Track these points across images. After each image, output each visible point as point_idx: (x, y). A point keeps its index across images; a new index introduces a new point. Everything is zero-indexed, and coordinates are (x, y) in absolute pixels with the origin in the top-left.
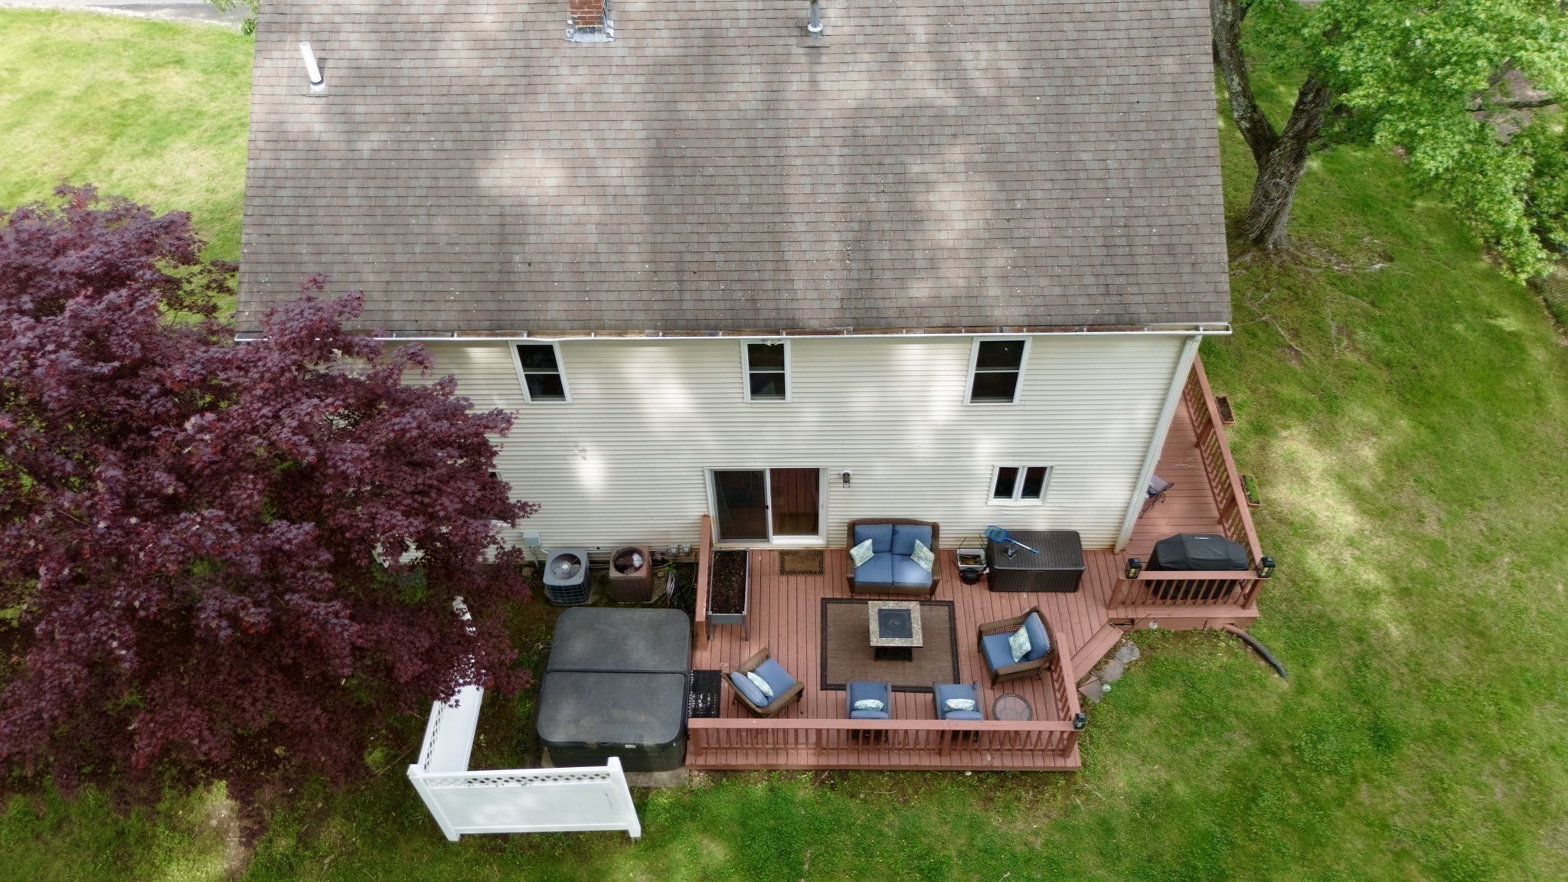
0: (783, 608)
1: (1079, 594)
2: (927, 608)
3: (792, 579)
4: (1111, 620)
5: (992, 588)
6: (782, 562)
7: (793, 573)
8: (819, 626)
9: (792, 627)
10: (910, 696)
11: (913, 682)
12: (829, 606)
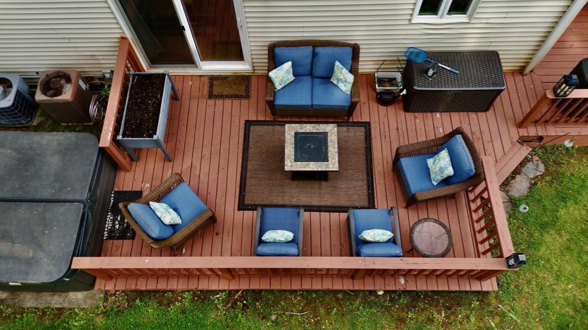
0: (208, 130)
1: (490, 113)
2: (344, 129)
3: (219, 102)
4: (521, 138)
5: (407, 109)
6: (211, 87)
7: (221, 96)
8: (241, 147)
9: (216, 148)
10: (325, 215)
11: (328, 201)
12: (252, 128)
